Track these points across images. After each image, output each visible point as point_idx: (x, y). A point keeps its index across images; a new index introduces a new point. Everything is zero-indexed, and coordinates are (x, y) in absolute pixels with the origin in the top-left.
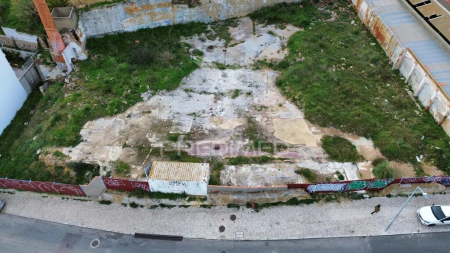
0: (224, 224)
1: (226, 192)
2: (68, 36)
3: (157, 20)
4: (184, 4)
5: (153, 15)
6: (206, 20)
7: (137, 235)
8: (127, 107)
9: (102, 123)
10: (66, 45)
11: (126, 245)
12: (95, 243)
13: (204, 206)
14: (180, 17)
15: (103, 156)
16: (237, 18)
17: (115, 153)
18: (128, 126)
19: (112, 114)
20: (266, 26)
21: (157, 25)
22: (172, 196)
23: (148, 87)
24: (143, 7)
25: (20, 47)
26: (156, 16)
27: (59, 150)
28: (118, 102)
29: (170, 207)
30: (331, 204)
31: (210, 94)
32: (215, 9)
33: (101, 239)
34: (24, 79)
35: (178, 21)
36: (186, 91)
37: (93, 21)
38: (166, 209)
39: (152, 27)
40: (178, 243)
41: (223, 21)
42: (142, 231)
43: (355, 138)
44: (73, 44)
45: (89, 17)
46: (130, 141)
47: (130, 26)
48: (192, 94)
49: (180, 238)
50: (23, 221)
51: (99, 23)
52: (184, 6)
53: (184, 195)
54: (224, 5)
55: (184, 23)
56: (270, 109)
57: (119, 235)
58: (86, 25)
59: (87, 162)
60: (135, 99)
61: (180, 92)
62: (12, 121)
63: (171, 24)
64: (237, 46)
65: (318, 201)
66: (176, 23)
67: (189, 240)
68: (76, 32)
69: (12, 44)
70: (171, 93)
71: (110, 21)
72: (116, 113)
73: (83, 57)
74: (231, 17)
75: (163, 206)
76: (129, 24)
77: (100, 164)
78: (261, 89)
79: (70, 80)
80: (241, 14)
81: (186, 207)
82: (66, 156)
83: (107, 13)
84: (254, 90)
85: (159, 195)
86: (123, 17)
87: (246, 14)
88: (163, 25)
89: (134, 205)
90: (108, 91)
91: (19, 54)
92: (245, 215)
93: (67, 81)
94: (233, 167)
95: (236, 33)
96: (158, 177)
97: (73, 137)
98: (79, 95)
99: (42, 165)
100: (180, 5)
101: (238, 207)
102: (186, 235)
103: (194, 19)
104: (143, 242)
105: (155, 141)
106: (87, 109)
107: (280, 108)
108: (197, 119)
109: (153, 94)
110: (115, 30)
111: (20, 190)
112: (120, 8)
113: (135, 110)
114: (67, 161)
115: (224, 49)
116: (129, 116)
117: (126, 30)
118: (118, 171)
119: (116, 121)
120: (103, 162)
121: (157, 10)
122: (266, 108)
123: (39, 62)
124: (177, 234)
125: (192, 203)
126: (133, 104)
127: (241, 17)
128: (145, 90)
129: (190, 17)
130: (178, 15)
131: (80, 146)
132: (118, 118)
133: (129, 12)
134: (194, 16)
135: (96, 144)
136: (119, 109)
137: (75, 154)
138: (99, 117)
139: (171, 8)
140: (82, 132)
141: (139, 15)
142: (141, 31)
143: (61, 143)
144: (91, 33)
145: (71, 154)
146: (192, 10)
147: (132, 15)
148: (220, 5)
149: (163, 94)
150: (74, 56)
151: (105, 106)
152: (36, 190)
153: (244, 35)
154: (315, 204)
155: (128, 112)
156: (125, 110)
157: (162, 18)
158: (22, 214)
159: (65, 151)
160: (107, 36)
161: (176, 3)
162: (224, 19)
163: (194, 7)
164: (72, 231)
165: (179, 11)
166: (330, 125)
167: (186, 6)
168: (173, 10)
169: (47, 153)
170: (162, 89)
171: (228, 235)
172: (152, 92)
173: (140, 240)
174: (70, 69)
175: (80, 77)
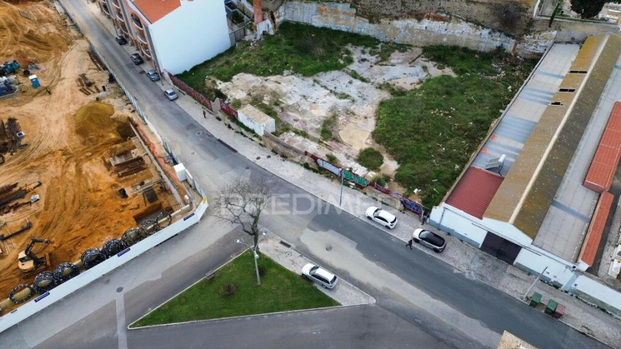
0: (261, 157)
1: (278, 142)
2: (267, 14)
3: (340, 24)
4: (366, 18)
5: (337, 19)
6: (382, 38)
7: (219, 140)
8: (271, 74)
9: (249, 77)
10: (264, 20)
11: (211, 141)
12: (199, 134)
13: (261, 144)
14: (359, 28)
15: (233, 94)
16: (411, 46)
17: (240, 95)
18: (261, 85)
19: (258, 75)
20: (428, 61)
21: (338, 29)
22: (247, 129)
23: (292, 67)
24: (332, 10)
25: (246, 12)
26: (340, 20)
27: (216, 80)
28: (266, 68)
29: (245, 136)
30: (327, 179)
31: (328, 89)
32: (392, 31)
33: (203, 133)
34: (233, 34)
35: (356, 30)
36: (315, 81)
37: (292, 9)
38: (242, 136)
39: (334, 28)
40: (233, 153)
41: (397, 44)
42: (222, 139)
43: (390, 159)
44: (268, 21)
45: (290, 6)
46: (254, 94)
47: (317, 22)
48: (316, 84)
49: (235, 151)
50: (179, 109)
51: (295, 12)
52: (365, 20)
53: (253, 132)
54: (402, 30)
55: (361, 34)
56: (356, 116)
57: (212, 136)
58: (286, 11)
59: (224, 93)
60: (278, 71)
61: (310, 80)
62: (212, 58)
63: (350, 31)
64: (386, 67)
65: (321, 174)
66: (354, 32)
67: (240, 154)
68: (274, 14)
69: (242, 9)
70: (303, 78)
71: (304, 13)
72: (261, 75)
73: (272, 33)
74: (406, 43)
75: (242, 134)
76: (317, 20)
77: (229, 97)
78: (366, 102)
79: (254, 45)
80: (417, 44)
81: (252, 140)
82: (216, 85)
83: (304, 7)
84: (360, 100)
85: (241, 125)
86: (314, 13)
87: (423, 46)
88: (343, 30)
89: (229, 127)
90: (267, 60)
91: (243, 17)
92: (276, 159)
93: (251, 44)
94: (293, 134)
95: (396, 57)
96: (243, 112)
97: (226, 77)
98: (250, 55)
99: (204, 85)
100: (361, 18)
101: (277, 154)
102: (240, 152)
103: (371, 34)
104: (219, 144)
105: (266, 101)
106: (246, 65)
107: (363, 120)
108: (304, 100)
109: (292, 74)
110: (305, 21)
111: (188, 94)
112: (314, 6)
113: (273, 78)
114: (215, 88)
115: (373, 65)
116: (266, 80)
117: (314, 24)
118: (234, 105)
119: (257, 80)
120: (231, 96)
121: (342, 16)
122: (354, 114)
123: (247, 27)
124: (236, 149)
125: (255, 139)
126: (275, 74)
127: (416, 46)
128: (288, 69)
129: (368, 31)
130: (358, 25)
131: (227, 83)
132: (260, 79)
133: (320, 11)
134: (372, 31)
135: (236, 86)
136: (265, 73)
137: (221, 86)
138: (250, 73)
139: (354, 18)
140: (235, 77)
141: (326, 16)
142: (324, 29)
143: (220, 77)
144: (288, 18)
145: (219, 85)
146: (371, 25)
147: (321, 14)
148: (398, 29)
149: (298, 76)
150: (266, 30)
151: (258, 68)
152: (194, 97)
153: (400, 61)
154: (318, 174)
155: (268, 78)
156: (268, 76)
157: (343, 24)
158: (181, 106)
159: (218, 82)
160: (298, 24)
161: (358, 16)
162: (399, 43)
163: (373, 23)
164: (195, 124)
165: (359, 23)
166: (383, 144)
167: (367, 20)
168: (355, 21)
169: (210, 79)
170: (300, 73)
171: (258, 162)
172: (293, 72)
173: (218, 142)
174: (258, 38)
175: (261, 45)
